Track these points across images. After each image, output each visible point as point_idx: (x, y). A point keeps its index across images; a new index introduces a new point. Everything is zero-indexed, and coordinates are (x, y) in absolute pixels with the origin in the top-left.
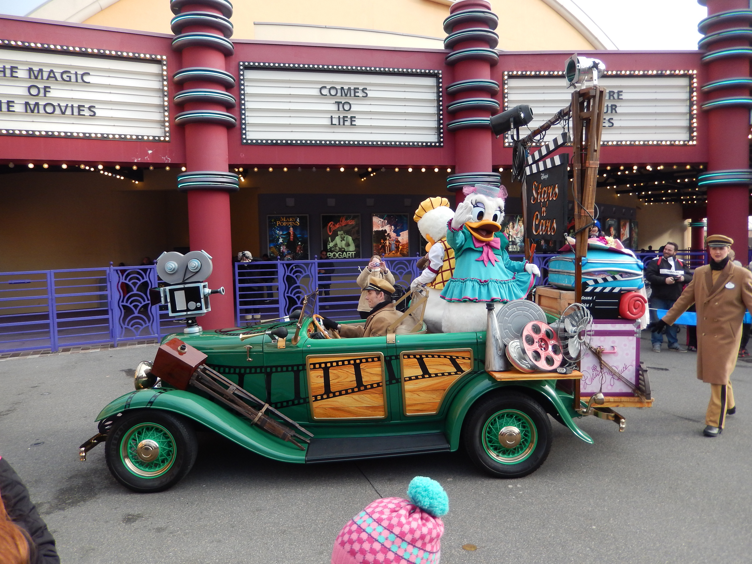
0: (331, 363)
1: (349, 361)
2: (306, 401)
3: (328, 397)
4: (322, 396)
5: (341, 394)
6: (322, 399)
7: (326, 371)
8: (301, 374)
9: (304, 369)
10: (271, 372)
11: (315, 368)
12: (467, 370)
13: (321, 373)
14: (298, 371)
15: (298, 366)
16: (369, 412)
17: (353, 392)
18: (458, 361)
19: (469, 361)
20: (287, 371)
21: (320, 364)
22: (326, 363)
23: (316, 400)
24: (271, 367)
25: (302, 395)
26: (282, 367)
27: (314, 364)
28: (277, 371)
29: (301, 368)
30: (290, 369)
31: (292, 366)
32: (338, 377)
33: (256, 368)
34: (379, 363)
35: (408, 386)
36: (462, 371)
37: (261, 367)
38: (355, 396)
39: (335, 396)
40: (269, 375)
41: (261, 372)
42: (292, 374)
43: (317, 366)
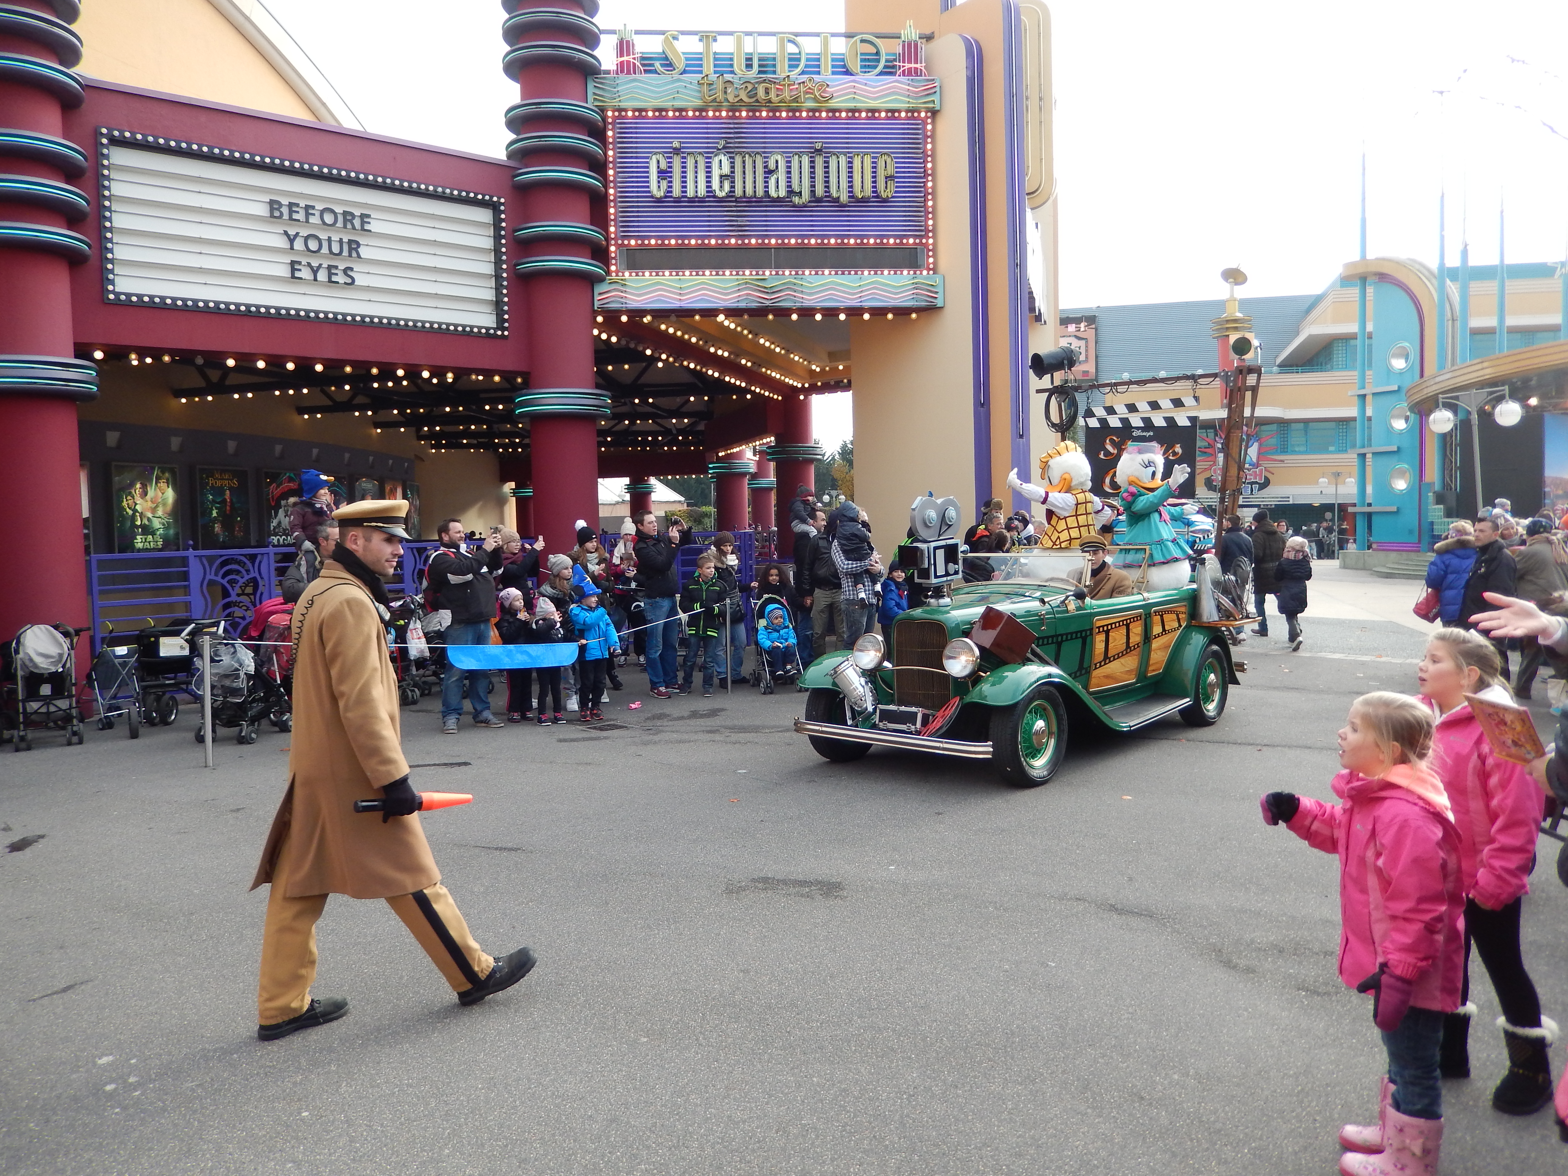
0: (1111, 624)
1: (1123, 621)
2: (1088, 672)
3: (1105, 664)
4: (1100, 663)
5: (1114, 659)
6: (1101, 666)
7: (1107, 633)
8: (1088, 639)
9: (1091, 634)
10: (1062, 641)
11: (1099, 632)
12: (1184, 625)
13: (1102, 637)
14: (1086, 636)
15: (1086, 631)
16: (1127, 676)
17: (1123, 655)
18: (1181, 616)
19: (1184, 616)
20: (1076, 638)
21: (1103, 626)
22: (1107, 625)
23: (1096, 668)
24: (1062, 635)
25: (1085, 665)
26: (1071, 633)
27: (1099, 628)
28: (1067, 640)
29: (1088, 633)
30: (1079, 635)
31: (1081, 632)
32: (1115, 640)
33: (1048, 638)
34: (1139, 622)
35: (1155, 644)
36: (1180, 626)
37: (1052, 637)
38: (1122, 660)
39: (1110, 662)
40: (1059, 645)
41: (1053, 643)
42: (1080, 640)
43: (1101, 629)
